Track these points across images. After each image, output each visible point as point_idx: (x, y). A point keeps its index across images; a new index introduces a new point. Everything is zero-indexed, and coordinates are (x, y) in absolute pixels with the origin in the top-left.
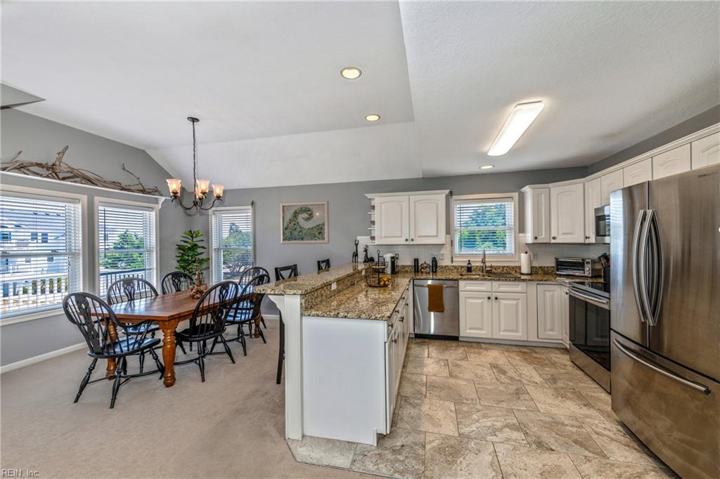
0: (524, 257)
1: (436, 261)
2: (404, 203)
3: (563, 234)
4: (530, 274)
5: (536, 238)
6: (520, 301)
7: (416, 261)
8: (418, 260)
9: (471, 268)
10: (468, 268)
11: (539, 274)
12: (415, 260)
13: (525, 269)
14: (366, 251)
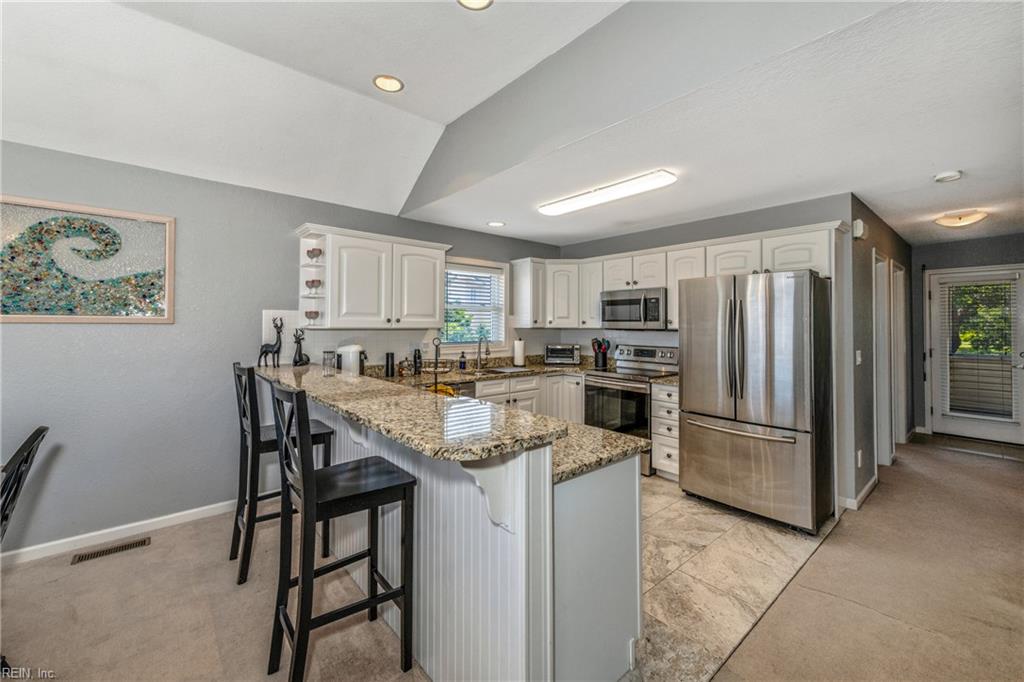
0: (518, 345)
1: (420, 357)
2: (384, 256)
3: (560, 318)
4: (524, 366)
5: (536, 322)
6: (534, 400)
7: (390, 356)
8: (393, 354)
9: (464, 363)
10: (461, 363)
11: (536, 364)
12: (387, 354)
13: (519, 360)
14: (298, 341)
